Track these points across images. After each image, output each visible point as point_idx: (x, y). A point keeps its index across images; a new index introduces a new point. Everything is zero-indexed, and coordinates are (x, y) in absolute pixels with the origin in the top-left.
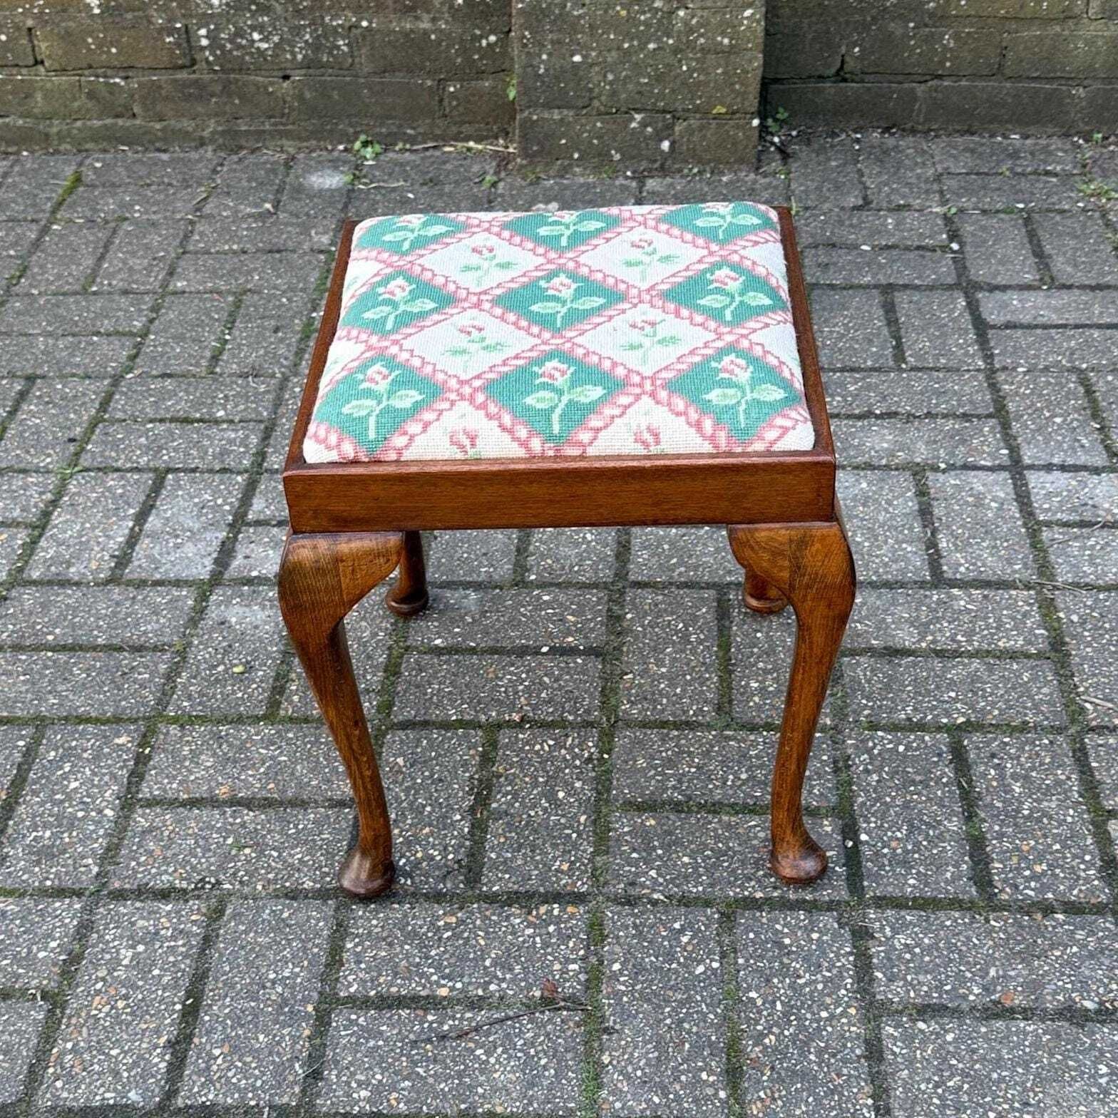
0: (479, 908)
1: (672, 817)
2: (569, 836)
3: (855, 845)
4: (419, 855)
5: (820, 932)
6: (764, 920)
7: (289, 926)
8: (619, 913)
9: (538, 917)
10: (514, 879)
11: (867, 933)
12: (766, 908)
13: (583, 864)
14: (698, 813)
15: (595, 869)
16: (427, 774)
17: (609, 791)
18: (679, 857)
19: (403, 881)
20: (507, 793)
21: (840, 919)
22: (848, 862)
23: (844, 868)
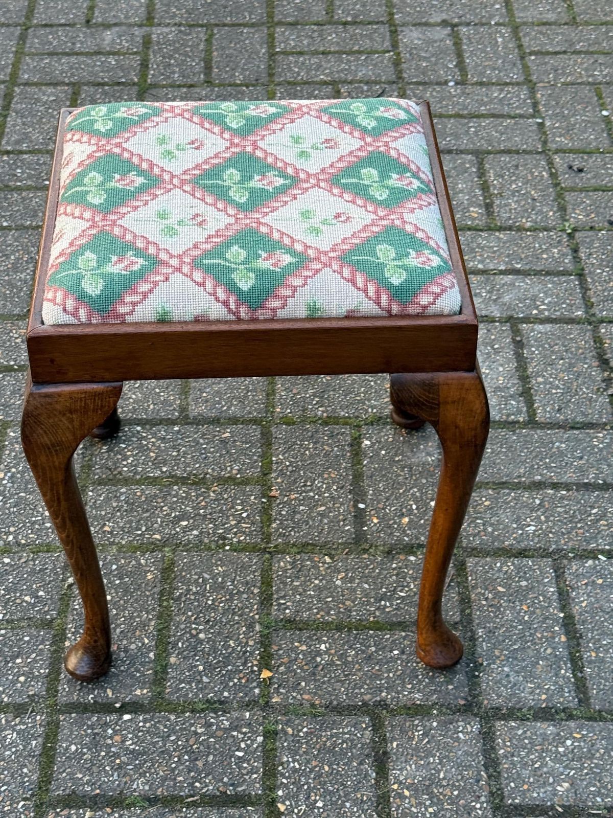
1: (156, 590)
2: (140, 529)
3: (117, 710)
4: (129, 453)
5: (25, 682)
6: (41, 647)
10: (99, 502)
11: (22, 713)
12: (53, 649)
14: (160, 606)
16: (212, 450)
17: (186, 550)
19: (105, 448)
20: (188, 494)
21: (37, 696)
22: (100, 704)
23: (92, 701)
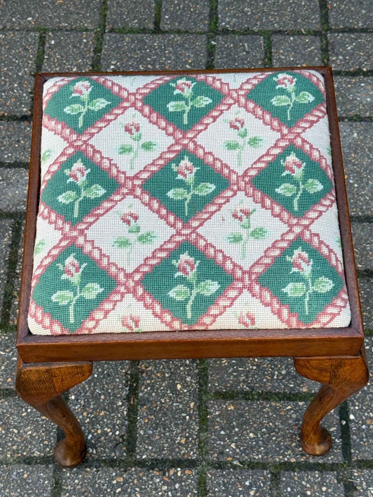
0: (136, 471)
1: (243, 403)
2: (185, 417)
3: (347, 423)
4: (99, 432)
5: (326, 486)
6: (296, 479)
7: (28, 484)
8: (214, 475)
9: (169, 477)
10: (154, 450)
11: (353, 485)
12: (297, 470)
13: (193, 439)
14: (258, 400)
15: (200, 443)
16: (100, 370)
17: (206, 384)
18: (248, 434)
19: (91, 451)
20: (148, 385)
21: (338, 477)
22: (342, 435)
23: (341, 440)
